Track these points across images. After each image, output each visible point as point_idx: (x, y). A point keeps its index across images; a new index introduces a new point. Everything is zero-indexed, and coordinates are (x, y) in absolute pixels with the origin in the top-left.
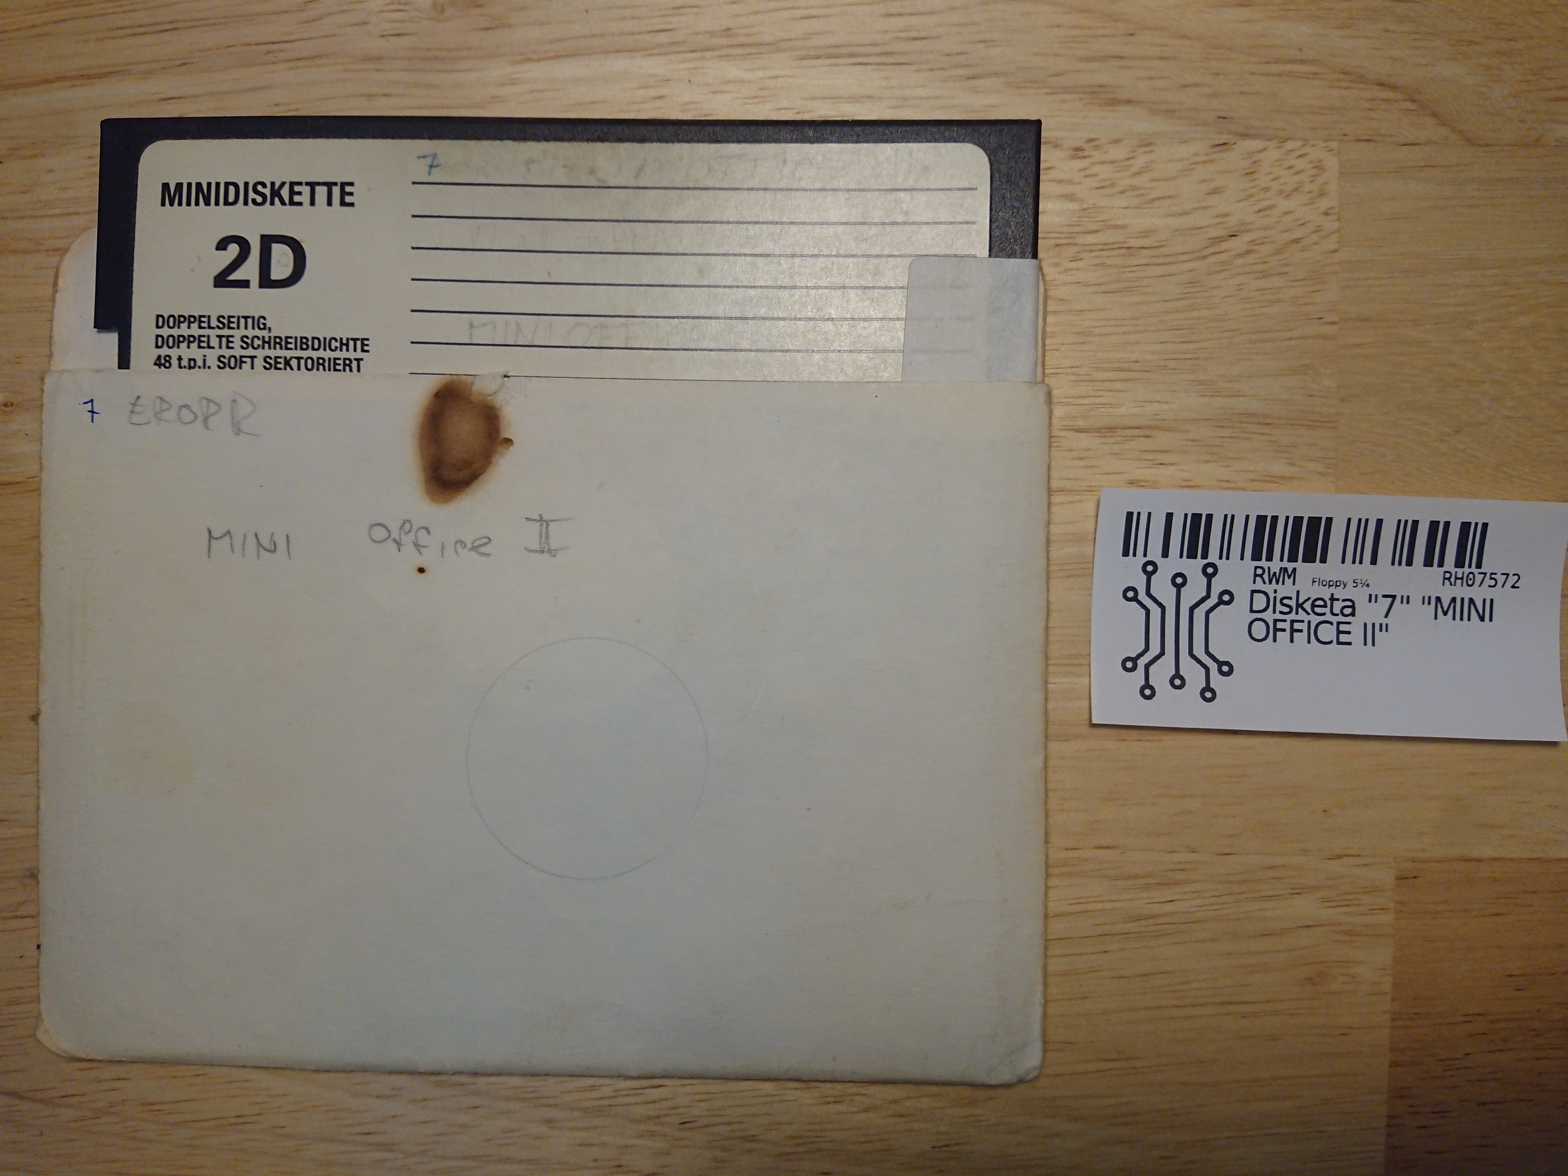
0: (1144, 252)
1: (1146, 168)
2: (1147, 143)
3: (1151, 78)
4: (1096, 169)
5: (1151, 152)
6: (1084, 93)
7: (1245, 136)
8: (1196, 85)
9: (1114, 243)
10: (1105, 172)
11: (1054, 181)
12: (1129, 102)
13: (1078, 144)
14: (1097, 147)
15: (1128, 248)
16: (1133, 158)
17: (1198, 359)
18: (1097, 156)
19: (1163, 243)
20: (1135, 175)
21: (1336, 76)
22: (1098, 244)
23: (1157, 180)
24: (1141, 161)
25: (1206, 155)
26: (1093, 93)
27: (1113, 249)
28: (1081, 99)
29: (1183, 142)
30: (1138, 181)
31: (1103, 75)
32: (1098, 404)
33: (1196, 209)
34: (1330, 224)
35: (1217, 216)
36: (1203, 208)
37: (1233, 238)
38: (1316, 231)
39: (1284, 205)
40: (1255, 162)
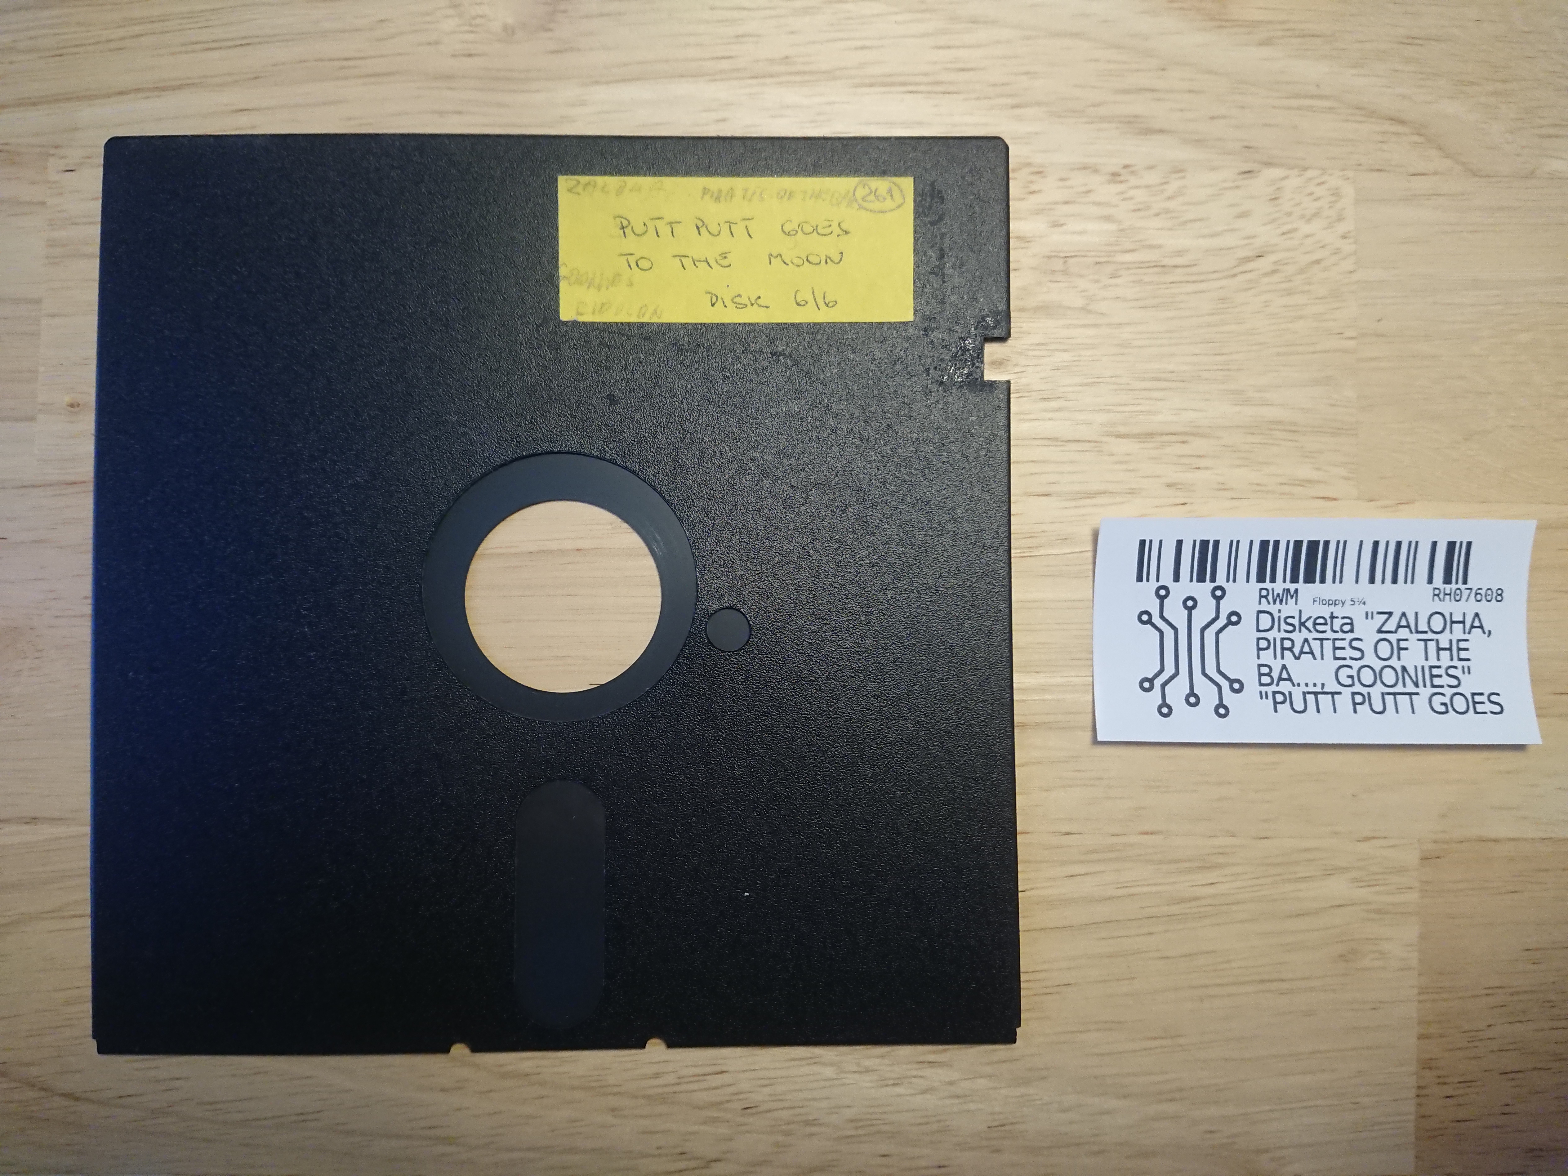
0: (1179, 270)
1: (1179, 193)
2: (1178, 170)
3: (1181, 110)
4: (1132, 193)
5: (1183, 177)
6: (1120, 122)
7: (1268, 164)
8: (1224, 117)
9: (1149, 262)
10: (1140, 195)
11: (1093, 203)
12: (1161, 131)
13: (1115, 169)
14: (1133, 173)
15: (1163, 266)
16: (1167, 183)
17: (1229, 370)
18: (1133, 181)
19: (1196, 262)
20: (1169, 198)
21: (1351, 111)
22: (1135, 263)
23: (1189, 204)
25: (1234, 181)
26: (1129, 122)
27: (1148, 267)
28: (1117, 128)
29: (1213, 169)
30: (1171, 205)
31: (1138, 106)
32: (1137, 412)
33: (1225, 231)
34: (1348, 247)
35: (1245, 238)
36: (1232, 230)
37: (1260, 258)
38: (1335, 254)
39: (1306, 229)
40: (1279, 189)
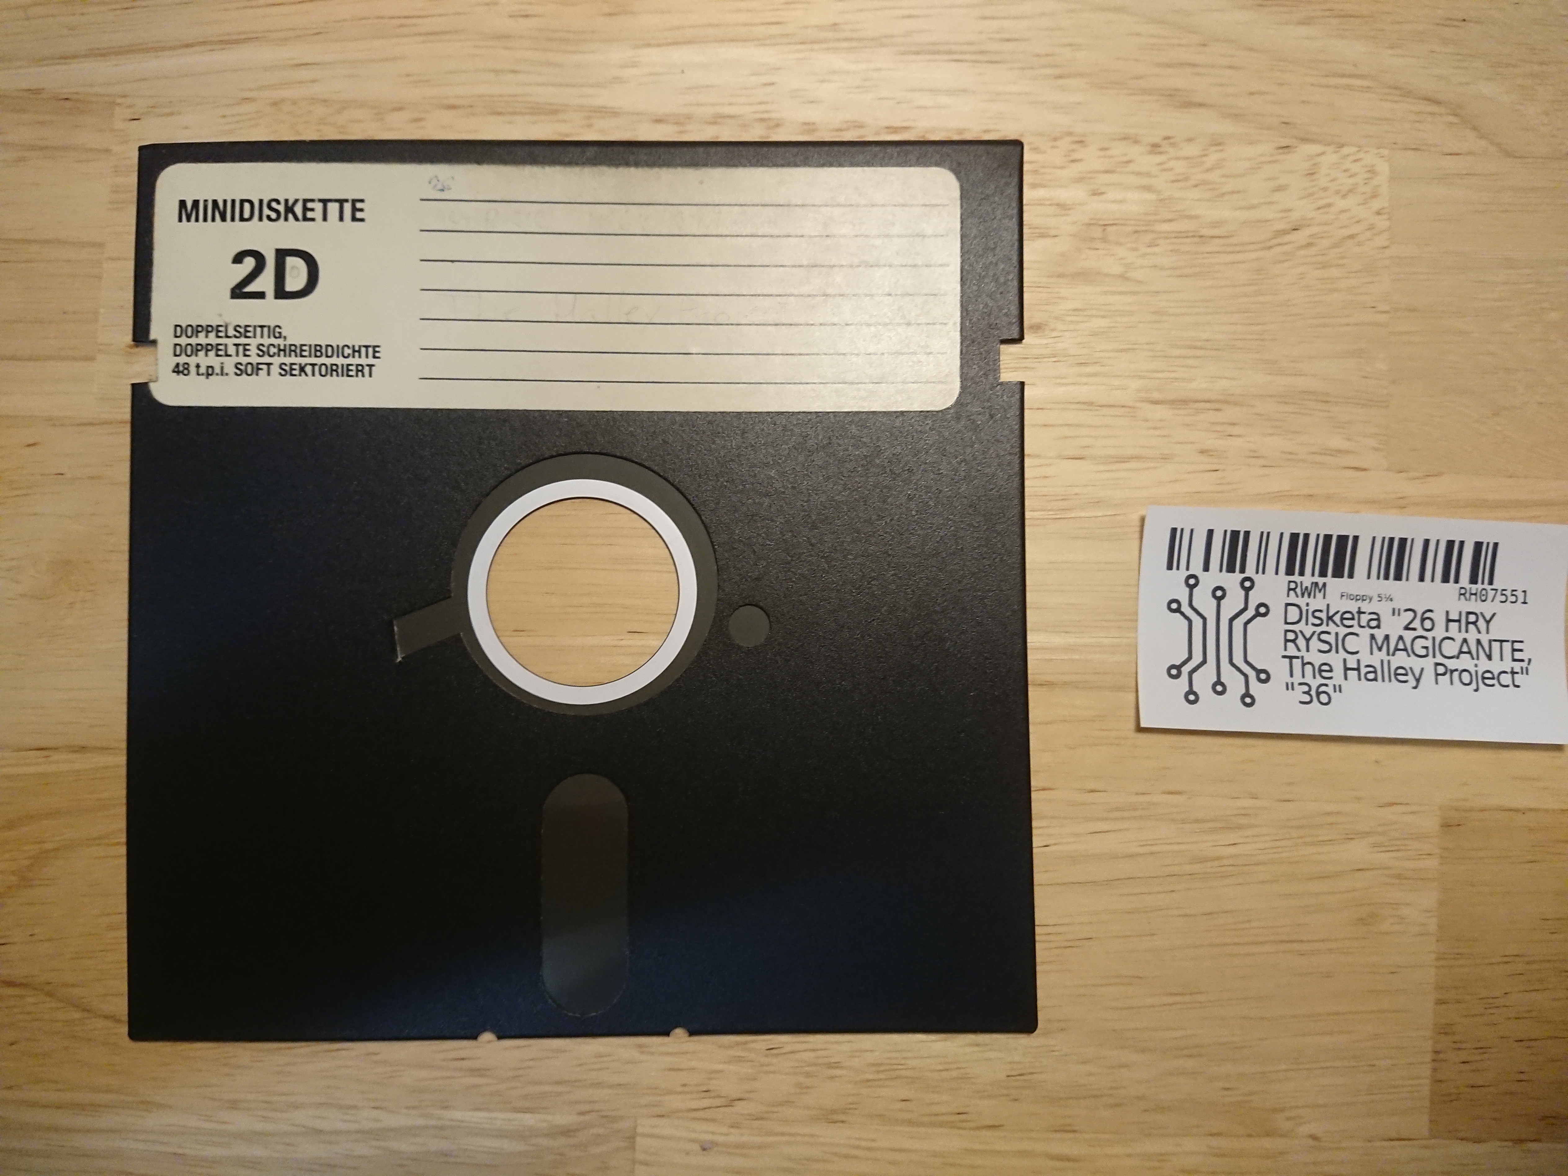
1: (1218, 165)
2: (1217, 143)
3: (1222, 85)
4: (1172, 164)
5: (1222, 150)
6: (1161, 95)
7: (1305, 140)
8: (1263, 93)
9: (1187, 232)
10: (1180, 167)
11: (1133, 173)
12: (1201, 105)
13: (1156, 140)
14: (1173, 145)
15: (1201, 236)
16: (1205, 155)
17: (1263, 340)
18: (1173, 152)
19: (1234, 233)
20: (1207, 170)
21: (1387, 91)
22: (1174, 232)
23: (1228, 177)
24: (1212, 159)
25: (1272, 155)
26: (1169, 95)
27: (1186, 237)
28: (1158, 101)
29: (1251, 143)
30: (1210, 176)
31: (1179, 80)
32: (1172, 379)
33: (1262, 203)
34: (1382, 223)
35: (1282, 211)
36: (1269, 203)
37: (1295, 232)
38: (1369, 229)
39: (1341, 204)
40: (1315, 164)
